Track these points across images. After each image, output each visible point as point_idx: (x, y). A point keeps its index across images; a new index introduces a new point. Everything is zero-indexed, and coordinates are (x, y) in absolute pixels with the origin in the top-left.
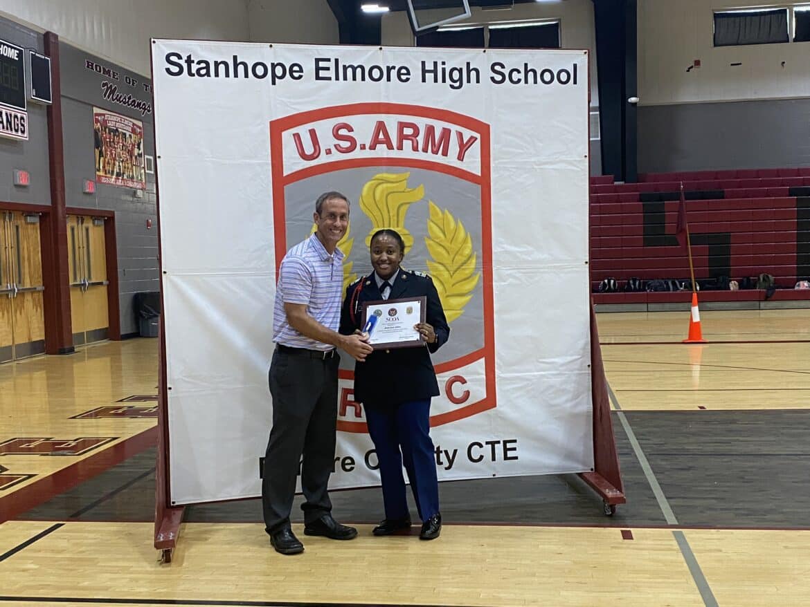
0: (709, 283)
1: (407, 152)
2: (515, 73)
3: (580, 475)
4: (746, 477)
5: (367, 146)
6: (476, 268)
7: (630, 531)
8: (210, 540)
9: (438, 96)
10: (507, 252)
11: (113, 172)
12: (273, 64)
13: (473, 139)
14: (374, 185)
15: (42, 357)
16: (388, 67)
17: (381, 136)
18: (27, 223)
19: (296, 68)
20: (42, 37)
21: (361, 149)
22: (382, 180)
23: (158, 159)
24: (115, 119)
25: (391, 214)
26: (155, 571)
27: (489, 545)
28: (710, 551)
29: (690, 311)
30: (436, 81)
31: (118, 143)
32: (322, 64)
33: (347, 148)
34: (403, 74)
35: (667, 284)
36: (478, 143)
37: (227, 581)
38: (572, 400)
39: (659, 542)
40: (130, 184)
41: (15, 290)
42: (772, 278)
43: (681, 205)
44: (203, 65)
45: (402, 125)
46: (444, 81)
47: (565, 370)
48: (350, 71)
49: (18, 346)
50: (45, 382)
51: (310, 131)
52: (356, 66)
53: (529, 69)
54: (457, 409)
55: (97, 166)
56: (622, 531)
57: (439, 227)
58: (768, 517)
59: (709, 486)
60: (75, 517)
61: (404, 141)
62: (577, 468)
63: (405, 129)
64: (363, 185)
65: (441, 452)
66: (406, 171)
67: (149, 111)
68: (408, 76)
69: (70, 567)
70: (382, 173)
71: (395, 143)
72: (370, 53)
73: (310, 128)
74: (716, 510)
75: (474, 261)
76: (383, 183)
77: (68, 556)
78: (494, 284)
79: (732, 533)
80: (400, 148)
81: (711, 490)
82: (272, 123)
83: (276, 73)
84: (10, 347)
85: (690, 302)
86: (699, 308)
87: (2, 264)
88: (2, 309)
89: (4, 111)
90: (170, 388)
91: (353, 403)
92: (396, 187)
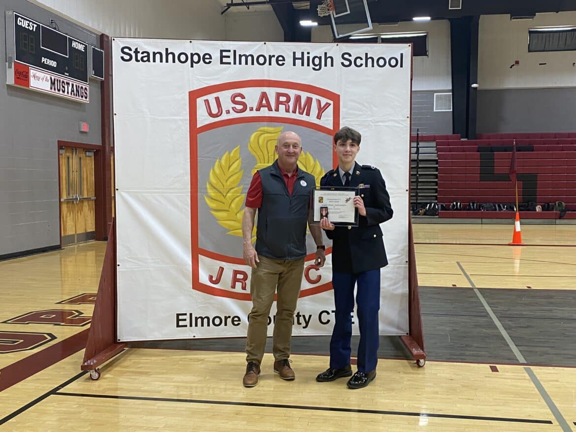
1: (282, 113)
2: (358, 60)
3: (400, 337)
5: (254, 109)
9: (305, 75)
12: (192, 54)
13: (328, 105)
14: (258, 135)
15: (92, 242)
16: (270, 56)
17: (264, 102)
18: (86, 156)
19: (207, 56)
20: (99, 37)
21: (250, 110)
22: (264, 131)
23: (114, 116)
25: (270, 154)
29: (515, 224)
30: (303, 65)
32: (224, 54)
33: (240, 110)
34: (281, 60)
36: (331, 107)
38: (395, 284)
41: (77, 199)
42: (564, 204)
43: (513, 154)
44: (145, 54)
45: (279, 95)
46: (308, 65)
48: (243, 58)
49: (77, 234)
51: (215, 98)
52: (248, 55)
53: (368, 57)
54: (312, 287)
57: (303, 164)
61: (280, 105)
62: (397, 332)
63: (280, 97)
64: (251, 134)
65: (301, 316)
66: (281, 126)
68: (284, 62)
70: (264, 126)
71: (273, 106)
72: (258, 46)
73: (216, 96)
76: (264, 133)
80: (277, 110)
82: (190, 92)
83: (194, 59)
84: (74, 235)
85: (515, 218)
86: (520, 222)
87: (70, 182)
88: (69, 211)
89: (75, 84)
90: (119, 265)
91: (241, 281)
92: (274, 136)
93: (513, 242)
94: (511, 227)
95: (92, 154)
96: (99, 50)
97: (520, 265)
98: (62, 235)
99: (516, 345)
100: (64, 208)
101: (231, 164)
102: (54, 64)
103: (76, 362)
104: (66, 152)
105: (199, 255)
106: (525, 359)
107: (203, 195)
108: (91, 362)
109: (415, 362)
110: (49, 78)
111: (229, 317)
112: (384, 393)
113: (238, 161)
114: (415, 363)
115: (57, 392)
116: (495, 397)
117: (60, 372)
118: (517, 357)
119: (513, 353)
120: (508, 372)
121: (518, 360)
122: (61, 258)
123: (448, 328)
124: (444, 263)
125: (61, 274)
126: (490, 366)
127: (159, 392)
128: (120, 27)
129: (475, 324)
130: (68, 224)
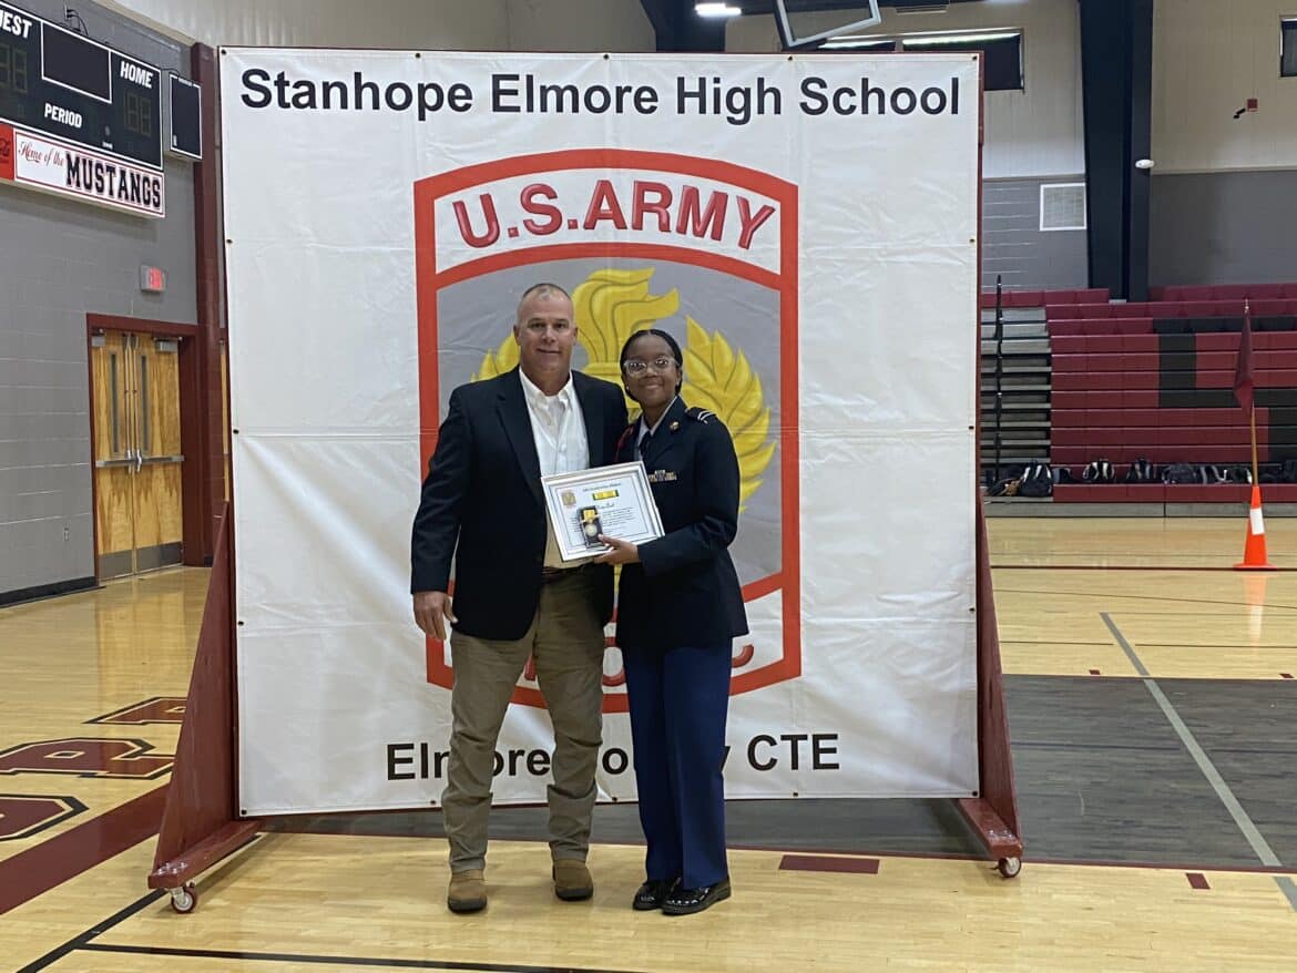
1: (650, 234)
2: (844, 96)
3: (955, 802)
5: (581, 224)
6: (768, 434)
9: (707, 136)
10: (825, 406)
12: (420, 86)
13: (766, 212)
14: (590, 291)
15: (176, 570)
16: (618, 89)
17: (605, 206)
18: (159, 353)
19: (460, 92)
20: (189, 51)
21: (570, 227)
22: (606, 281)
23: (226, 244)
29: (1248, 517)
30: (703, 110)
32: (504, 85)
33: (544, 226)
34: (645, 100)
36: (776, 216)
38: (941, 668)
41: (137, 460)
43: (1244, 339)
44: (304, 89)
45: (642, 188)
46: (717, 110)
48: (552, 96)
49: (138, 551)
51: (482, 197)
52: (562, 87)
53: (871, 88)
61: (645, 214)
62: (941, 789)
63: (646, 194)
66: (649, 266)
68: (654, 104)
70: (606, 268)
71: (628, 217)
72: (586, 66)
73: (483, 193)
75: (766, 421)
76: (605, 286)
78: (800, 461)
80: (638, 225)
82: (417, 185)
83: (426, 100)
84: (129, 552)
85: (1250, 502)
86: (1263, 512)
87: (119, 418)
88: (116, 491)
89: (128, 170)
90: (241, 623)
92: (630, 293)
93: (1246, 562)
94: (1240, 524)
95: (173, 348)
96: (190, 84)
97: (1263, 620)
98: (101, 552)
99: (1254, 822)
100: (105, 482)
102: (75, 120)
103: (134, 867)
104: (107, 343)
106: (1277, 855)
108: (174, 868)
109: (996, 863)
110: (63, 156)
111: (521, 753)
112: (915, 944)
114: (995, 869)
115: (90, 942)
116: (1199, 953)
117: (94, 894)
118: (1256, 850)
119: (1246, 840)
120: (1232, 889)
121: (1259, 859)
122: (97, 610)
123: (1079, 780)
124: (1069, 615)
125: (99, 649)
126: (1188, 875)
127: (345, 942)
128: (241, 22)
129: (1149, 769)
130: (113, 524)
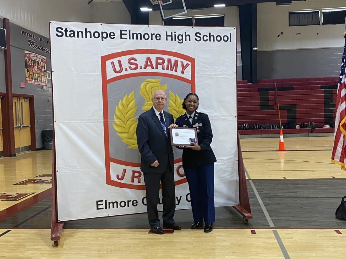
0: (287, 125)
1: (160, 70)
2: (205, 37)
3: (234, 207)
4: (303, 207)
5: (143, 68)
7: (254, 230)
8: (75, 237)
9: (173, 46)
11: (33, 78)
13: (188, 65)
14: (146, 84)
15: (1, 158)
16: (151, 34)
17: (149, 63)
19: (112, 34)
20: (2, 20)
21: (140, 68)
23: (52, 72)
24: (34, 55)
26: (51, 250)
27: (195, 237)
28: (289, 238)
29: (280, 137)
30: (172, 40)
31: (35, 66)
32: (123, 32)
33: (134, 68)
34: (158, 37)
35: (270, 126)
36: (190, 66)
37: (82, 254)
38: (231, 174)
39: (267, 235)
40: (40, 83)
42: (314, 123)
43: (275, 93)
44: (72, 32)
45: (158, 59)
46: (175, 40)
47: (227, 162)
48: (135, 35)
50: (3, 169)
51: (118, 61)
52: (138, 33)
53: (211, 35)
54: (181, 179)
55: (26, 76)
56: (251, 230)
57: (173, 102)
58: (313, 224)
59: (288, 211)
60: (16, 227)
61: (159, 65)
62: (232, 204)
63: (159, 60)
64: (141, 84)
66: (160, 78)
67: (49, 52)
68: (160, 38)
69: (14, 249)
70: (149, 78)
71: (154, 67)
72: (144, 28)
73: (119, 59)
74: (290, 221)
76: (149, 83)
77: (13, 244)
79: (297, 231)
80: (157, 68)
81: (288, 213)
82: (101, 57)
83: (104, 36)
85: (280, 134)
86: (283, 136)
90: (58, 171)
91: (137, 177)
92: (155, 85)
93: (279, 149)
94: (277, 139)
96: (3, 29)
101: (129, 103)
105: (110, 162)
107: (112, 123)
111: (130, 201)
113: (133, 101)
